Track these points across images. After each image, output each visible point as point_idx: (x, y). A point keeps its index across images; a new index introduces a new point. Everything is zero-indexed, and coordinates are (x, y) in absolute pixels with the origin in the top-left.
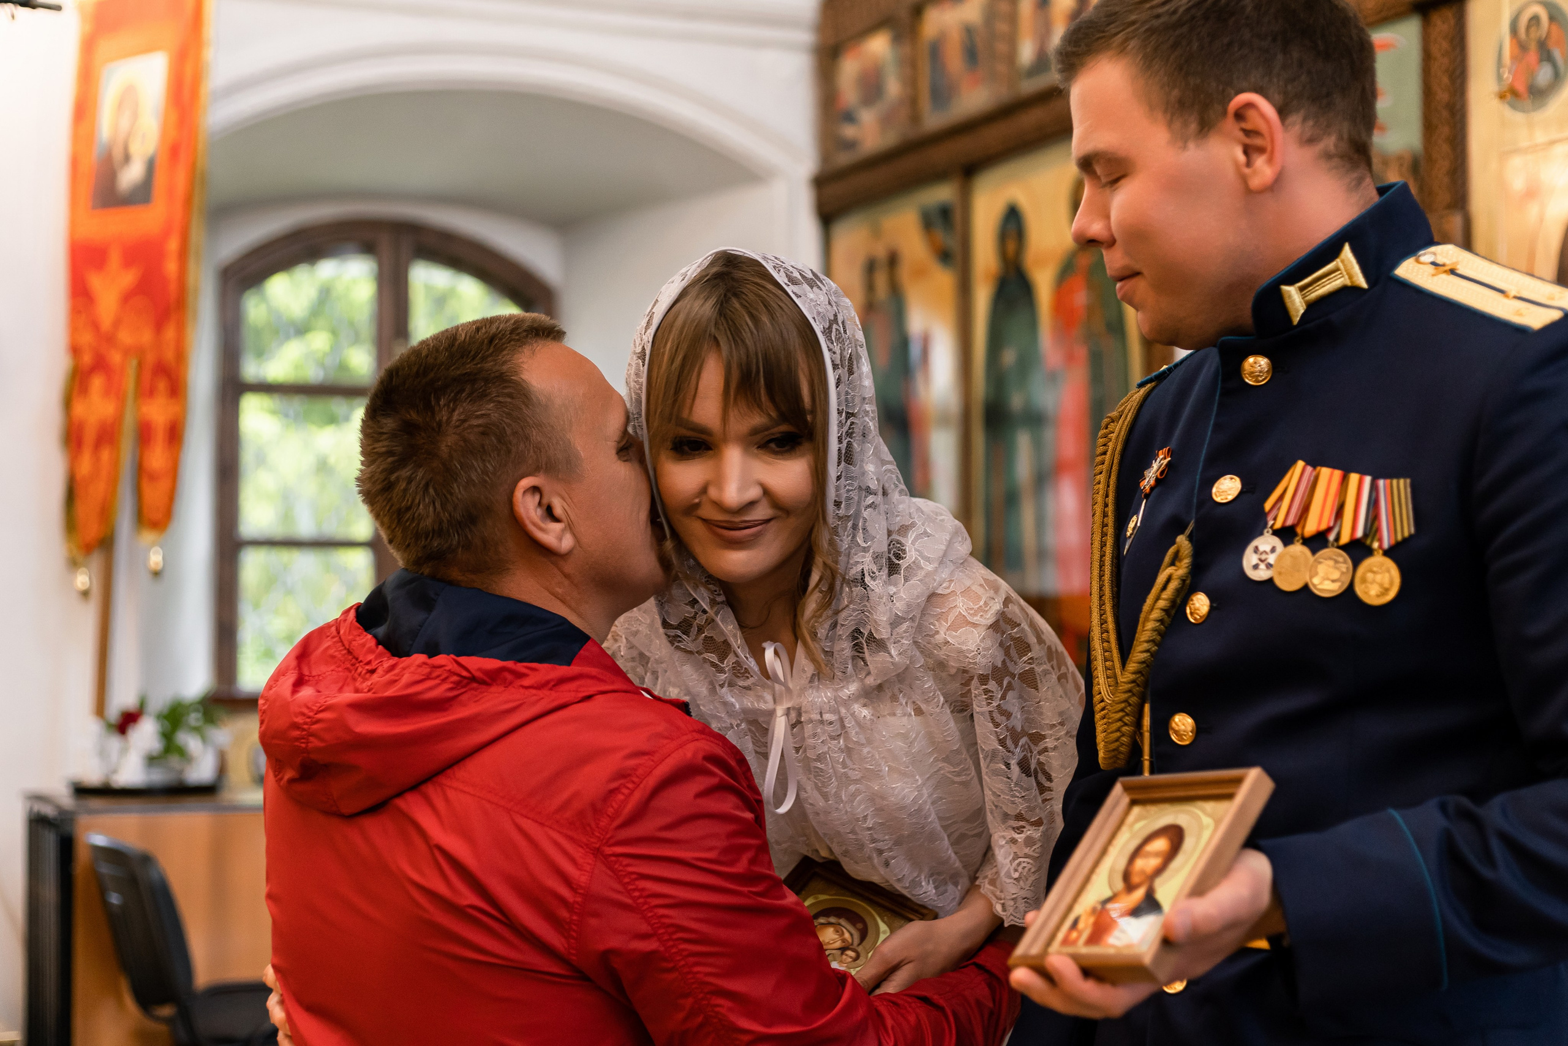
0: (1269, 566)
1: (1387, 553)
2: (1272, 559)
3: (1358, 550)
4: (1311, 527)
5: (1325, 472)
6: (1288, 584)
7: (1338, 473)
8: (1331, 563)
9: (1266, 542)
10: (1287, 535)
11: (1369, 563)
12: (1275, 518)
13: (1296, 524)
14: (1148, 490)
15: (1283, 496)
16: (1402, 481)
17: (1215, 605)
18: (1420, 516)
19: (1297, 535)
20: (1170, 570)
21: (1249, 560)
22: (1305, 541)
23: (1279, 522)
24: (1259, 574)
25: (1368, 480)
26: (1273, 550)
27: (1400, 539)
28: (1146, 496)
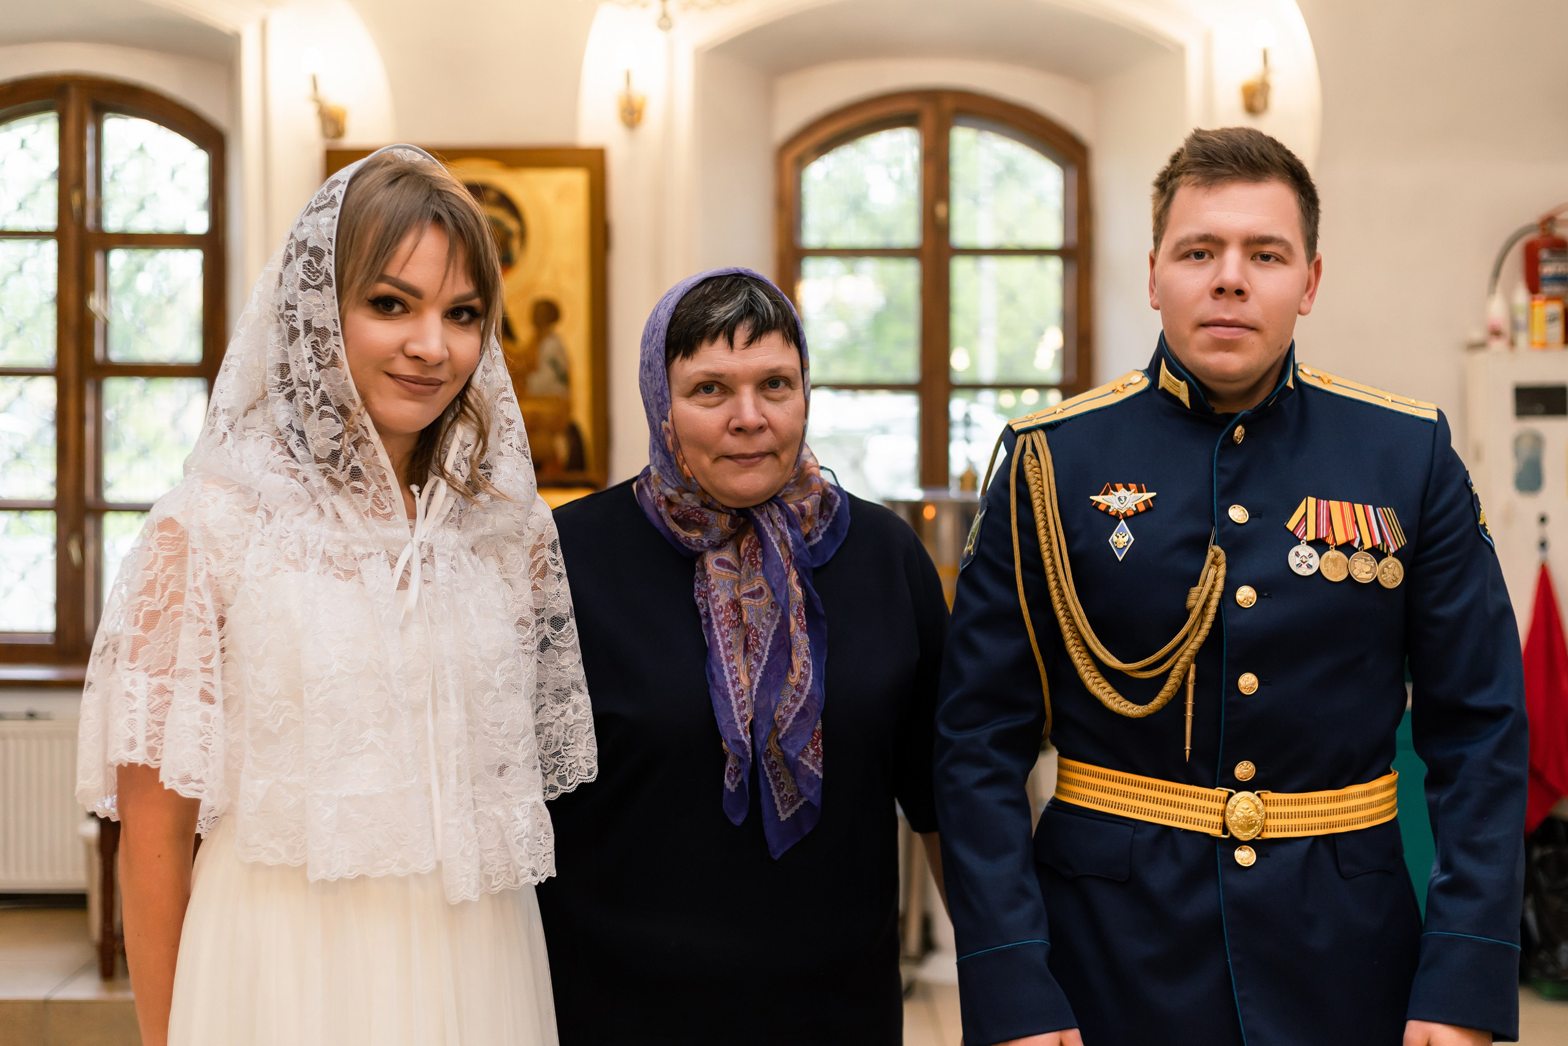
5: (1334, 503)
6: (1333, 576)
8: (1362, 561)
11: (1383, 562)
12: (1306, 533)
13: (1328, 536)
14: (1130, 513)
15: (1304, 518)
16: (1389, 509)
17: (1266, 595)
18: (1406, 532)
19: (1329, 545)
20: (1212, 572)
21: (1293, 561)
22: (1338, 548)
23: (1311, 536)
24: (1304, 571)
25: (1370, 508)
26: (1311, 556)
27: (1400, 546)
28: (1126, 518)
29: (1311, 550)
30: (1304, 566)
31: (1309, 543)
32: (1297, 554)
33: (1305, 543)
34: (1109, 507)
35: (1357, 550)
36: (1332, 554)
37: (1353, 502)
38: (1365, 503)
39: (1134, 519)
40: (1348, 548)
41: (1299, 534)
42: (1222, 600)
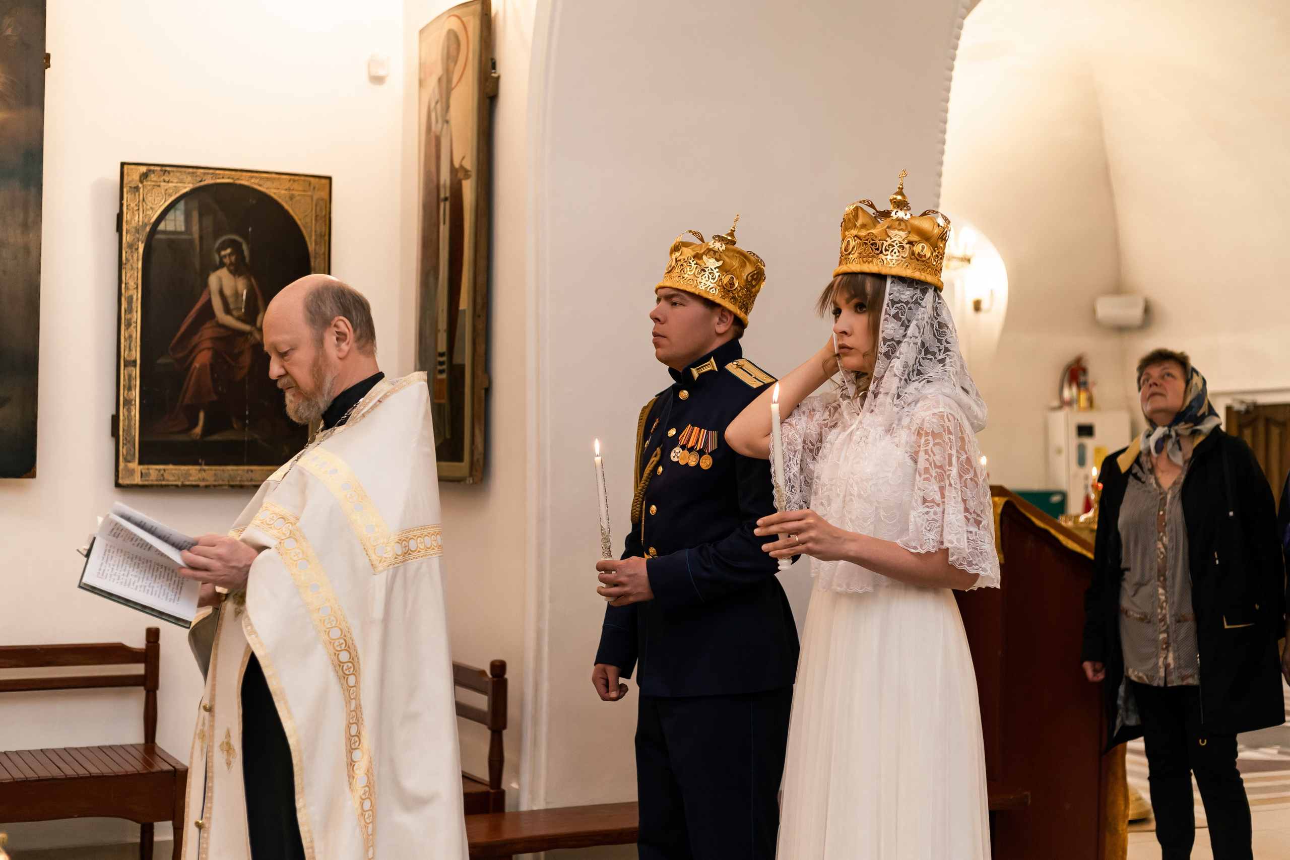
0: (678, 457)
1: (709, 454)
2: (679, 455)
3: (701, 453)
4: (689, 445)
5: (696, 428)
6: (682, 463)
7: (699, 429)
8: (694, 456)
9: (678, 449)
10: (683, 447)
11: (704, 457)
12: (681, 442)
15: (685, 435)
20: (653, 459)
21: (672, 454)
24: (674, 460)
25: (707, 432)
26: (679, 452)
30: (676, 457)
32: (674, 452)
33: (679, 446)
37: (702, 428)
40: (691, 450)
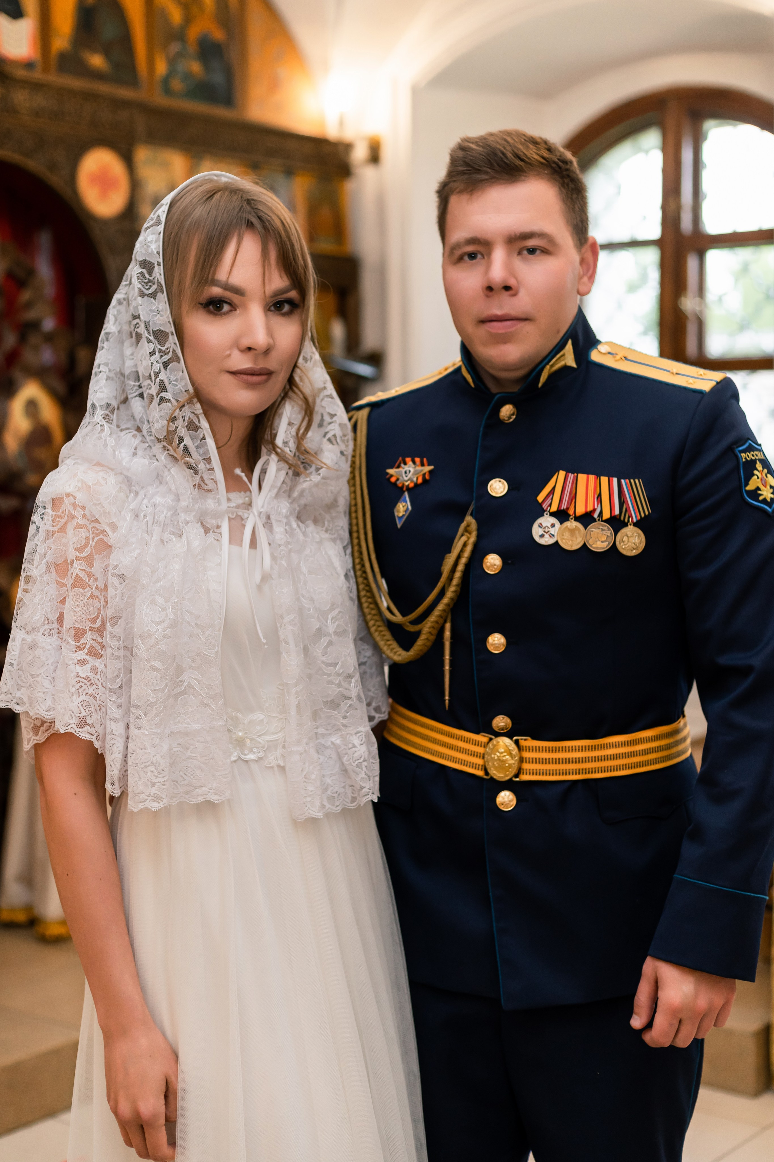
0: (553, 535)
1: (636, 525)
5: (582, 476)
6: (570, 545)
7: (592, 477)
8: (600, 531)
11: (624, 530)
12: (550, 505)
13: (568, 508)
14: (412, 485)
15: (552, 491)
16: (637, 481)
17: (510, 562)
18: (652, 501)
19: (569, 515)
20: (464, 539)
21: (536, 532)
22: (577, 519)
23: (554, 508)
24: (547, 541)
25: (615, 480)
26: (553, 525)
27: (643, 515)
28: (409, 489)
29: (553, 520)
30: (547, 536)
31: (552, 514)
32: (540, 526)
33: (548, 513)
34: (398, 479)
35: (594, 520)
36: (572, 524)
37: (598, 475)
38: (610, 476)
39: (414, 491)
40: (586, 519)
41: (545, 506)
42: (468, 566)
